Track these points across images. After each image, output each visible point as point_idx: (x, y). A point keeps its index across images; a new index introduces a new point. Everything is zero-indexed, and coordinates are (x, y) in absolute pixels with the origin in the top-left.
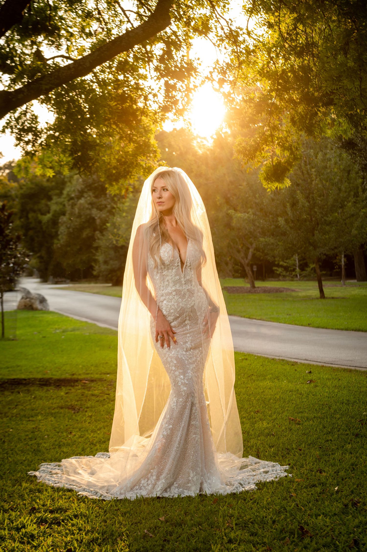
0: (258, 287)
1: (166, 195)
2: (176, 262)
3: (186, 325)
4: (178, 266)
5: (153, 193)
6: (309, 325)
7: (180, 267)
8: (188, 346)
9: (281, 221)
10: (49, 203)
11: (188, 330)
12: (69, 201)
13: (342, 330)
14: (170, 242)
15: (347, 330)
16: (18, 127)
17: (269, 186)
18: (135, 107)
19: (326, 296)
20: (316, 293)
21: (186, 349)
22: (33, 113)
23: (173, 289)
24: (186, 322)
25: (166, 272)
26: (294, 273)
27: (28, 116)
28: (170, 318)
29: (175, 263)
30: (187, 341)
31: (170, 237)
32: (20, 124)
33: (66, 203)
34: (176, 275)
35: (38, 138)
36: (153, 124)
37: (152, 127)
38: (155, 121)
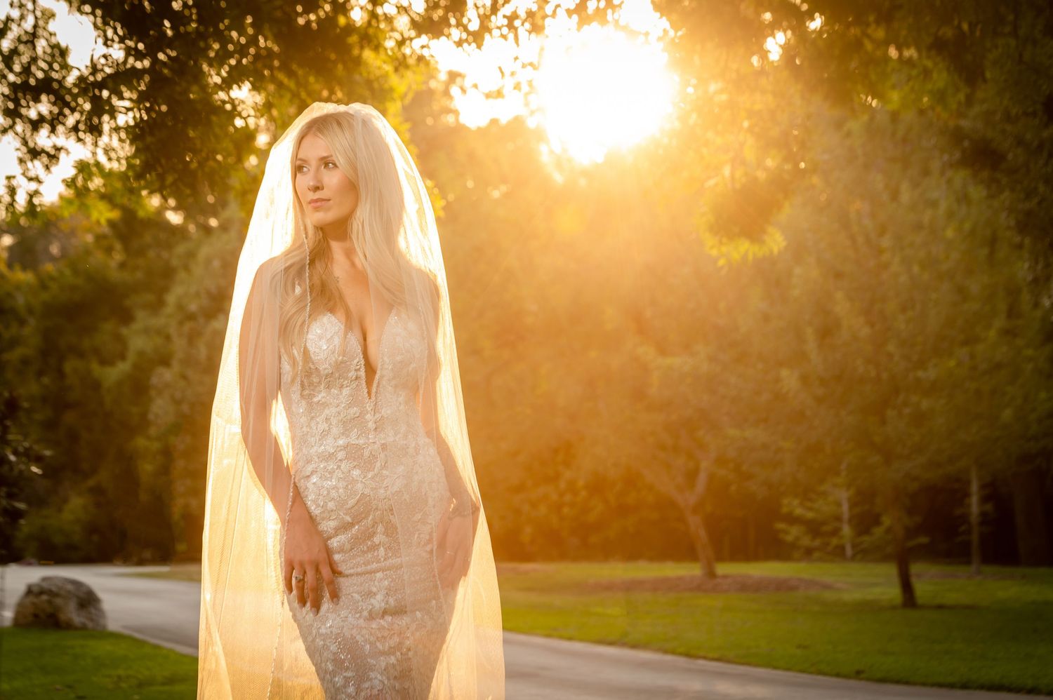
0: (725, 577)
1: (332, 179)
2: (353, 367)
3: (374, 548)
4: (357, 378)
5: (298, 175)
6: (858, 674)
7: (363, 382)
8: (377, 606)
9: (789, 379)
10: (124, 331)
11: (379, 561)
12: (181, 323)
13: (952, 686)
14: (341, 314)
15: (965, 686)
16: (11, 78)
17: (724, 249)
18: (342, 20)
19: (920, 601)
20: (893, 592)
21: (370, 612)
22: (53, 40)
23: (341, 442)
24: (376, 540)
25: (323, 394)
26: (835, 541)
27: (41, 45)
28: (328, 526)
29: (349, 371)
30: (374, 589)
31: (341, 297)
32: (17, 68)
33: (172, 330)
34: (350, 406)
35: (67, 111)
36: (396, 70)
37: (394, 80)
38: (400, 64)
